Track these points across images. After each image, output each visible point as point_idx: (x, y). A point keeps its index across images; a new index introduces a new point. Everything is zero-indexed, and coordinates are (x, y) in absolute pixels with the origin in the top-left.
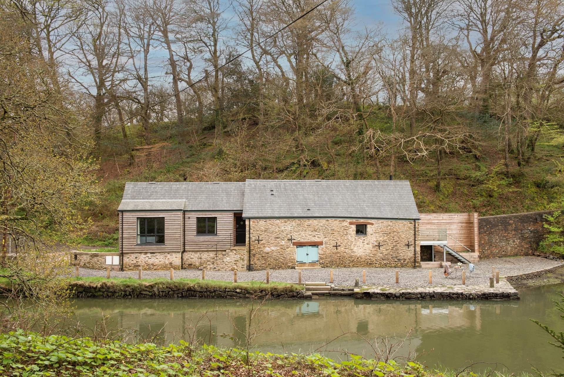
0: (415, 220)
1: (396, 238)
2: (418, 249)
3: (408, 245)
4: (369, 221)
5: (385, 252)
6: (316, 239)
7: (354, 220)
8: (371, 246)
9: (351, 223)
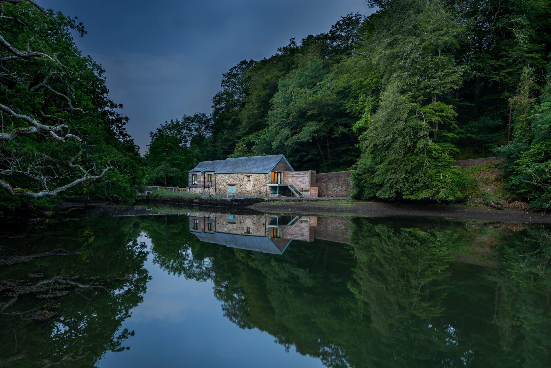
0: (266, 173)
1: (260, 183)
2: (268, 188)
3: (264, 186)
4: (251, 174)
5: (257, 189)
6: (234, 183)
7: (246, 174)
8: (251, 186)
9: (245, 176)
